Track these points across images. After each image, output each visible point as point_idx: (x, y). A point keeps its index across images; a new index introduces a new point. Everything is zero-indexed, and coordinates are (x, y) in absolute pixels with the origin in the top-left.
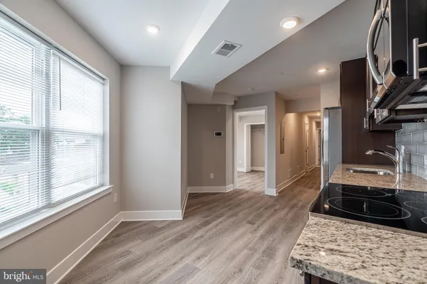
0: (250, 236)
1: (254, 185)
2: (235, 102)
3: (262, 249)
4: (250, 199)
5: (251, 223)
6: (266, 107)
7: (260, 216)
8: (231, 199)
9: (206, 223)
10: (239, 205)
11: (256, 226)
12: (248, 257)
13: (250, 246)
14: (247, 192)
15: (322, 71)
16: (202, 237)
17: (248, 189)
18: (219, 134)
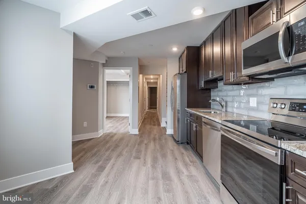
0: (144, 168)
1: (116, 128)
2: (106, 61)
3: (160, 176)
4: (122, 139)
5: (138, 158)
6: (132, 68)
7: (139, 151)
8: (107, 142)
9: (101, 169)
10: (117, 146)
11: (142, 159)
12: (156, 185)
13: (150, 176)
14: (115, 134)
15: (175, 49)
16: (107, 182)
17: (114, 131)
18: (92, 87)
